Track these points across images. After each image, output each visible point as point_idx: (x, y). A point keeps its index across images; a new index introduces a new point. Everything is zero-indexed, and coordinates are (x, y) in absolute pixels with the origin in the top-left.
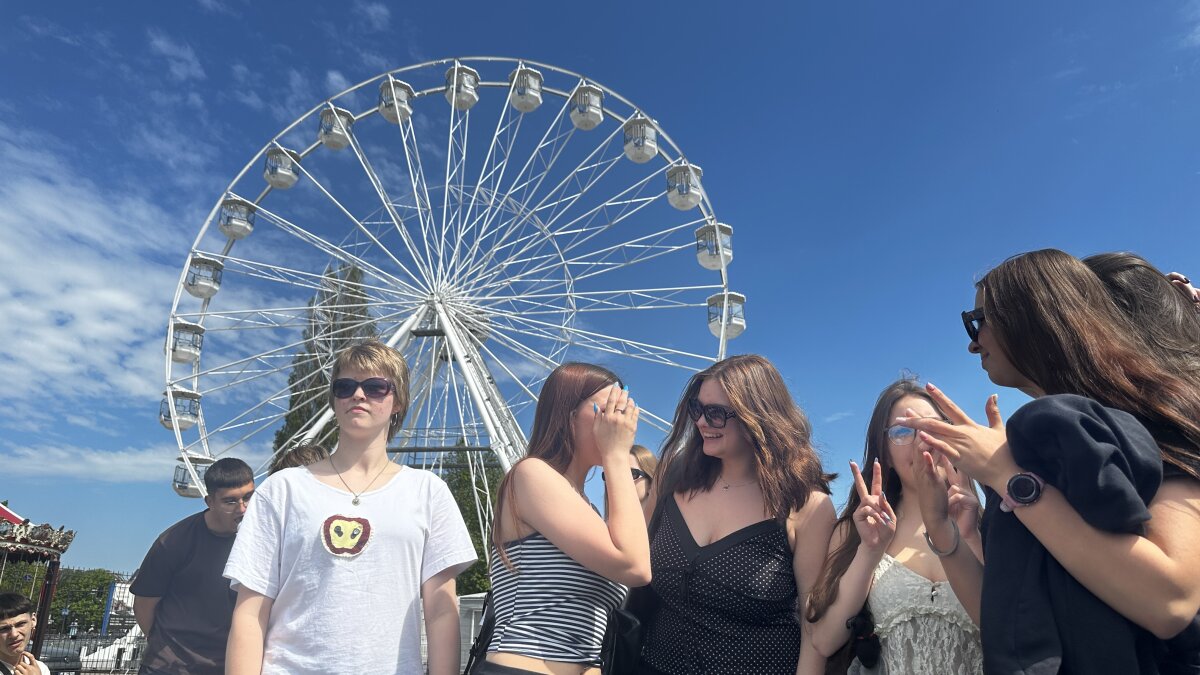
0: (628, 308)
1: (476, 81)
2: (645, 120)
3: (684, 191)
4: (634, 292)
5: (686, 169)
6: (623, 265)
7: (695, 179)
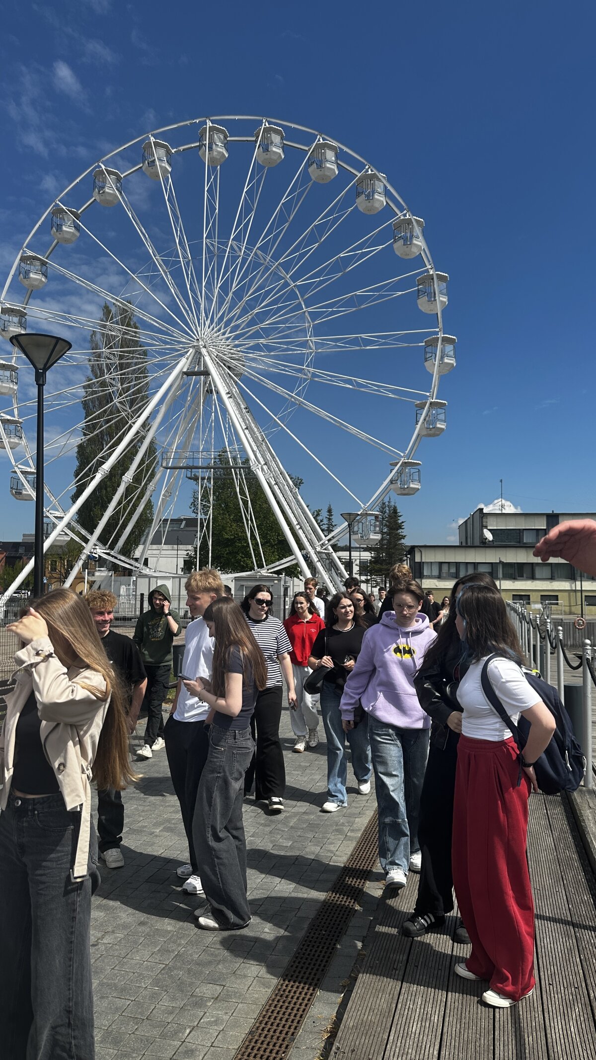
0: (358, 348)
1: (225, 137)
2: (375, 174)
3: (408, 241)
4: (362, 336)
5: (409, 222)
7: (417, 231)
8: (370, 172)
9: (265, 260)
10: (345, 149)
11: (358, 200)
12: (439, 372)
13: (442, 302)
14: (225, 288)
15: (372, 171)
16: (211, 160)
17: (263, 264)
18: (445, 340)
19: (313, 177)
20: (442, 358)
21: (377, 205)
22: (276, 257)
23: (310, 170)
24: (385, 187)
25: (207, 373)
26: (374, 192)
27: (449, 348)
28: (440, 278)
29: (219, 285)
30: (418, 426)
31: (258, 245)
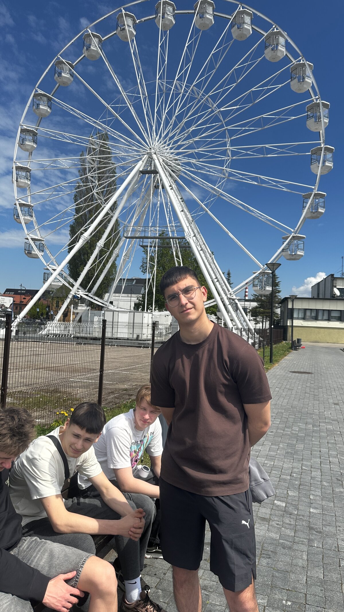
0: (262, 156)
1: (174, 10)
2: (280, 31)
3: (302, 79)
4: (267, 146)
5: (304, 65)
6: (260, 129)
7: (309, 72)
8: (275, 30)
9: (198, 94)
10: (259, 14)
11: (266, 52)
12: (321, 172)
13: (325, 123)
14: (170, 114)
15: (277, 29)
16: (164, 25)
17: (197, 98)
18: (327, 149)
19: (234, 36)
20: (324, 162)
21: (279, 54)
22: (207, 92)
23: (232, 30)
24: (286, 41)
25: (156, 172)
26: (277, 45)
27: (329, 155)
28: (324, 105)
29: (166, 112)
30: (305, 211)
31: (194, 84)
